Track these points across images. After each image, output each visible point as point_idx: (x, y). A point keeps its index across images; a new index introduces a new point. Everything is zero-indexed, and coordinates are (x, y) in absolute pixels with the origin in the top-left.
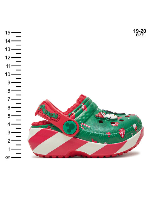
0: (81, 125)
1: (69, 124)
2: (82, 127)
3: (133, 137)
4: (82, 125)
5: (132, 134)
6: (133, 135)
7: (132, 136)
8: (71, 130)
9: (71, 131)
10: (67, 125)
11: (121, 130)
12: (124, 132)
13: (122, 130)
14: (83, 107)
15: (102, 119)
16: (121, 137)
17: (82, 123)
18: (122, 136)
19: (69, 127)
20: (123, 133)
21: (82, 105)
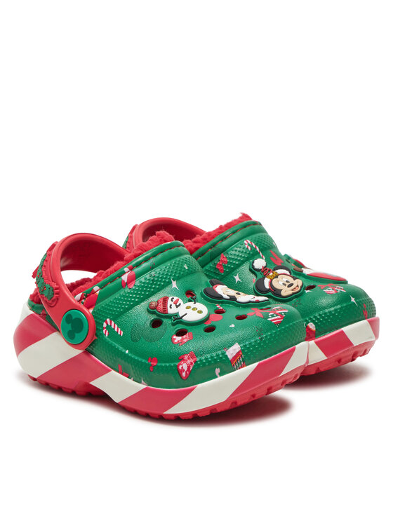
0: (105, 325)
1: (73, 318)
2: (104, 331)
3: (220, 379)
4: (107, 324)
5: (218, 371)
6: (221, 374)
7: (216, 377)
8: (76, 335)
9: (76, 337)
10: (69, 319)
11: (186, 357)
12: (191, 363)
13: (189, 358)
14: (125, 278)
15: (162, 317)
16: (181, 375)
17: (108, 320)
18: (184, 374)
19: (72, 327)
20: (189, 367)
21: (126, 269)
